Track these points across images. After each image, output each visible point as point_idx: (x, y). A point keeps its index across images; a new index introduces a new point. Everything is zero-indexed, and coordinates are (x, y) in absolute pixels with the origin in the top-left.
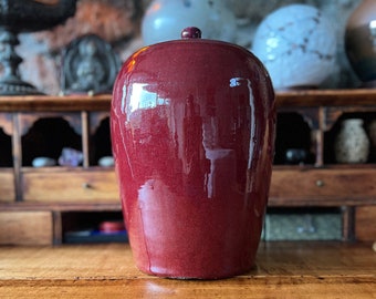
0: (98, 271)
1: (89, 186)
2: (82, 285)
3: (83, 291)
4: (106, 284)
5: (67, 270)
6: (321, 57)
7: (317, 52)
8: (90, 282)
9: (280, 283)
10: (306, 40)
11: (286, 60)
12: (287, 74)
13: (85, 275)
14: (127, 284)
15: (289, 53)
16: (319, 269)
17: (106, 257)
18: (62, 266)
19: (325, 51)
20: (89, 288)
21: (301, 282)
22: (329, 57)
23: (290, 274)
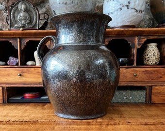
0: (21, 117)
1: (20, 75)
2: (10, 124)
3: (10, 127)
4: (22, 124)
5: (5, 116)
6: (137, 11)
7: (134, 9)
8: (14, 123)
9: (108, 125)
10: (129, 3)
11: (119, 13)
12: (120, 20)
13: (14, 119)
14: (32, 124)
15: (121, 9)
16: (129, 117)
17: (26, 110)
18: (4, 114)
19: (139, 8)
20: (13, 126)
21: (119, 124)
22: (141, 11)
23: (115, 120)
